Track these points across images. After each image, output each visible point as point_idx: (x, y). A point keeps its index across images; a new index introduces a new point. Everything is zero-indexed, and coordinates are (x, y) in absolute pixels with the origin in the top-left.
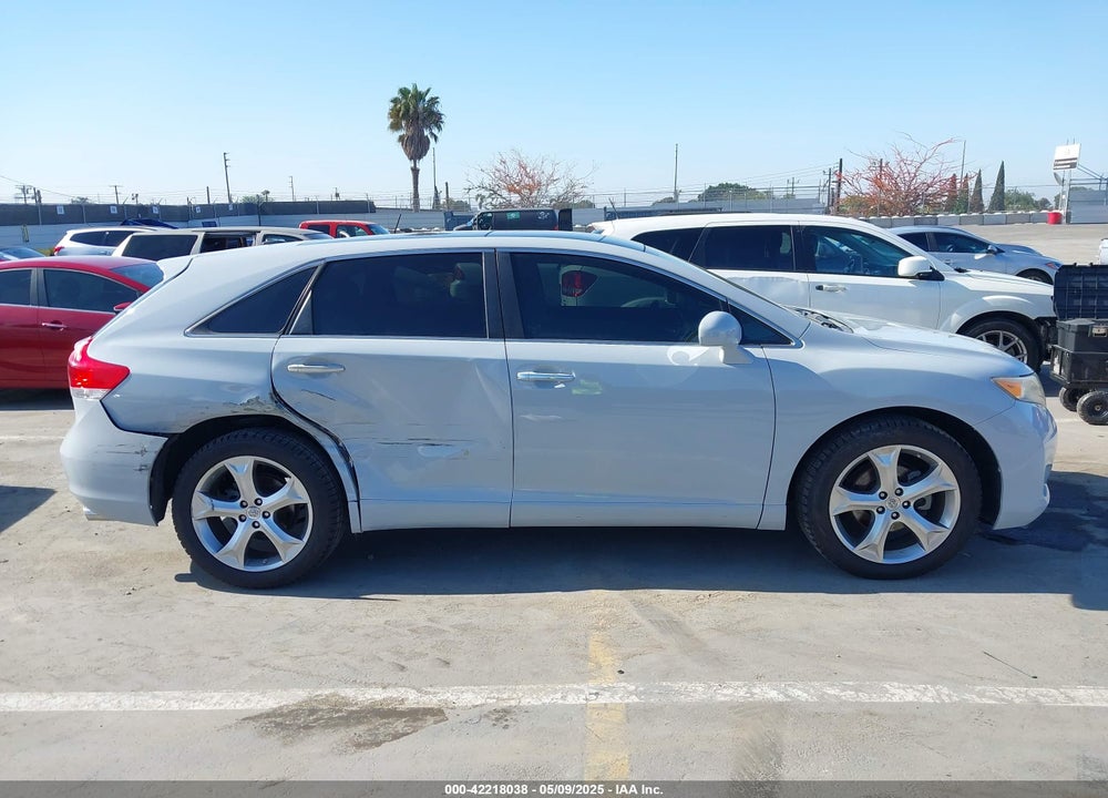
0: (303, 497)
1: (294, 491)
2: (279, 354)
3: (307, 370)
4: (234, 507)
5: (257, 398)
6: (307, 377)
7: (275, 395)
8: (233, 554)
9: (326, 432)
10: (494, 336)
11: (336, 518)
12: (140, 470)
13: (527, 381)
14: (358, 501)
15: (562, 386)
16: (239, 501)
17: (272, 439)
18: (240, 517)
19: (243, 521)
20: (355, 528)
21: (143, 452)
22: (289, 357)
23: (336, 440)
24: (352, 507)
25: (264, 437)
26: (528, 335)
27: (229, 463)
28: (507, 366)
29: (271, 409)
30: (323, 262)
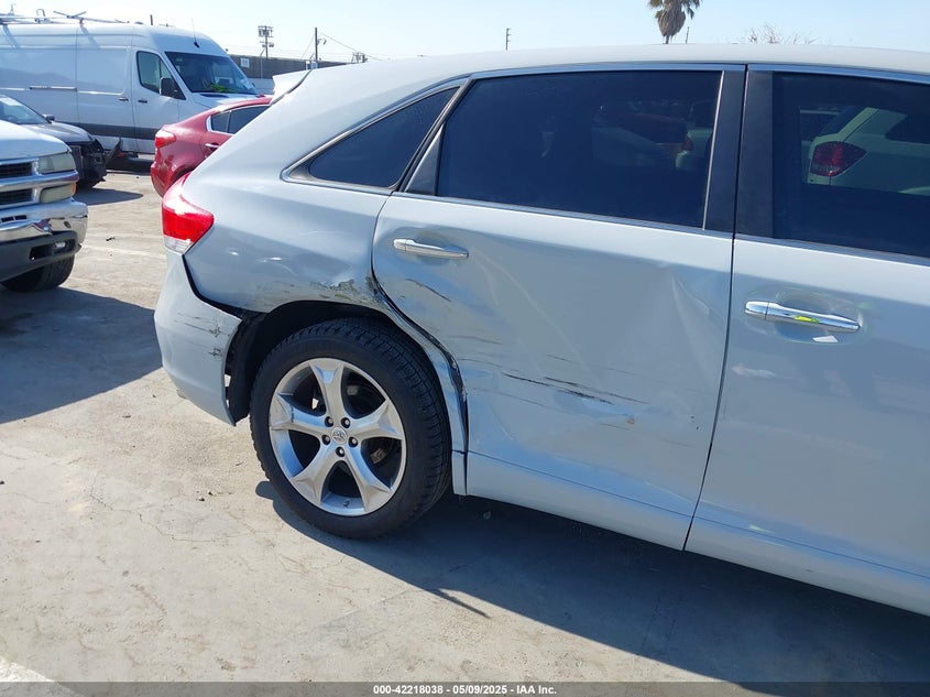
0: (397, 431)
1: (386, 421)
2: (386, 220)
3: (418, 250)
4: (317, 424)
5: (351, 282)
6: (415, 259)
7: (373, 280)
8: (310, 481)
9: (436, 343)
10: (715, 226)
11: (433, 468)
12: (215, 354)
13: (763, 319)
14: (465, 454)
15: (830, 339)
16: (324, 417)
17: (368, 343)
18: (324, 437)
19: (327, 443)
20: (458, 489)
21: (216, 332)
22: (399, 225)
23: (449, 359)
24: (457, 460)
25: (358, 338)
26: (780, 229)
27: (316, 364)
28: (730, 285)
29: (366, 300)
30: (467, 81)
